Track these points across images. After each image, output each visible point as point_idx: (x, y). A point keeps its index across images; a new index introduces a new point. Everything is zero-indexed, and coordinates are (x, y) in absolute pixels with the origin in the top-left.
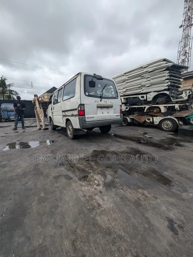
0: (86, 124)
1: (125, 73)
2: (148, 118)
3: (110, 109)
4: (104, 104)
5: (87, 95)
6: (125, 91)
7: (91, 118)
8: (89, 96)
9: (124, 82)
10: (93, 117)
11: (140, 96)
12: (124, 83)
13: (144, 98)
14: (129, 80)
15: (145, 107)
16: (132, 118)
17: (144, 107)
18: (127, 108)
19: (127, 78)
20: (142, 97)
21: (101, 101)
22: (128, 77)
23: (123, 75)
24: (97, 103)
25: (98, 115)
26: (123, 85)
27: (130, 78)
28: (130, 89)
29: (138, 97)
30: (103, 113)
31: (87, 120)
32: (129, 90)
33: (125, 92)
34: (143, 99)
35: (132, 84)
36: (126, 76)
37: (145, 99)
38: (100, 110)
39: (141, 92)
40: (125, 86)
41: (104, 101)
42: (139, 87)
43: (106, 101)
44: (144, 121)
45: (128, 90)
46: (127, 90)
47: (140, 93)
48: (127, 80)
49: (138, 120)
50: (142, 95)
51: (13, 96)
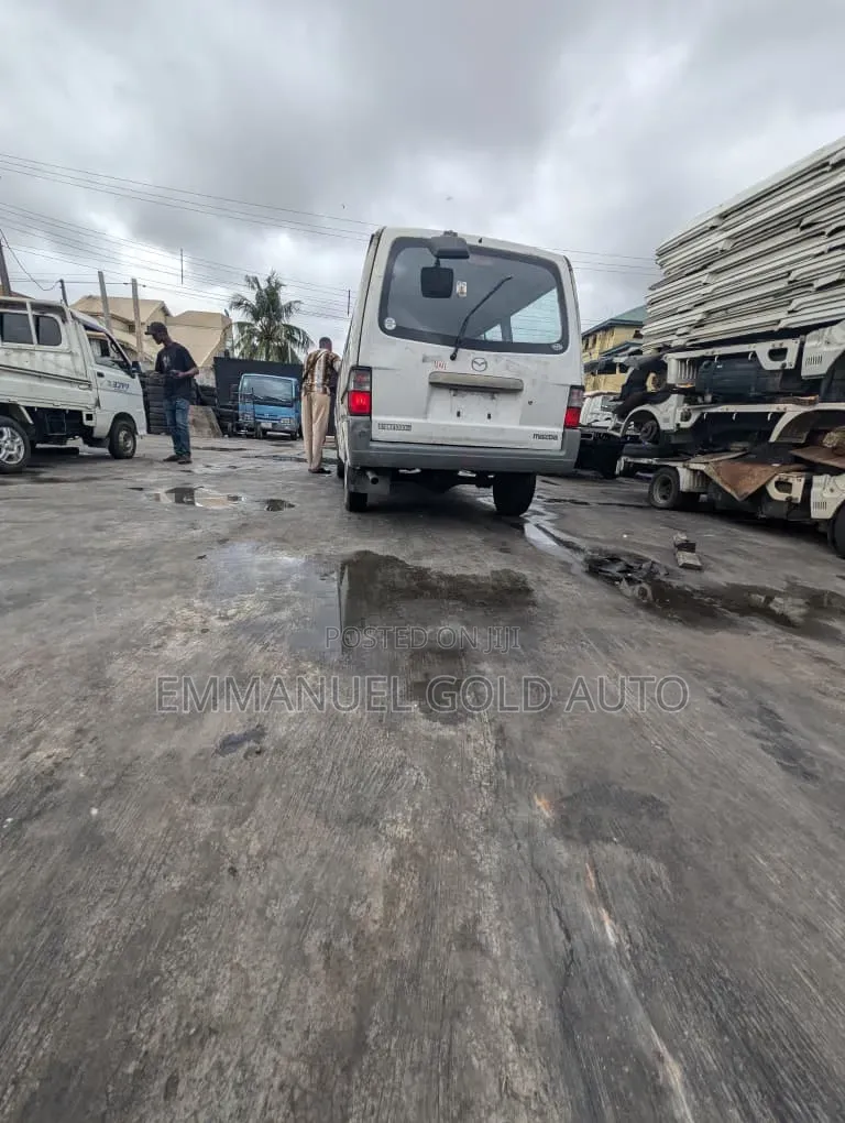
0: (371, 448)
1: (724, 216)
2: (783, 476)
3: (503, 401)
4: (471, 371)
5: (390, 328)
6: (698, 318)
7: (395, 427)
8: (401, 332)
9: (705, 267)
10: (409, 427)
11: (762, 349)
12: (703, 277)
13: (784, 358)
14: (734, 252)
15: (780, 415)
17: (774, 413)
18: (686, 417)
19: (720, 246)
20: (774, 354)
21: (453, 358)
22: (729, 238)
23: (713, 228)
24: (430, 368)
25: (429, 421)
26: (698, 285)
27: (741, 241)
28: (725, 309)
29: (754, 354)
30: (458, 414)
31: (377, 433)
32: (720, 313)
33: (700, 325)
34: (777, 365)
36: (725, 230)
37: (788, 367)
38: (444, 400)
39: (779, 321)
40: (702, 291)
41: (471, 358)
42: (777, 294)
43: (480, 361)
44: (751, 490)
45: (716, 315)
46: (709, 313)
47: (776, 328)
48: (724, 253)
49: (721, 484)
50: (777, 344)
51: (296, 350)
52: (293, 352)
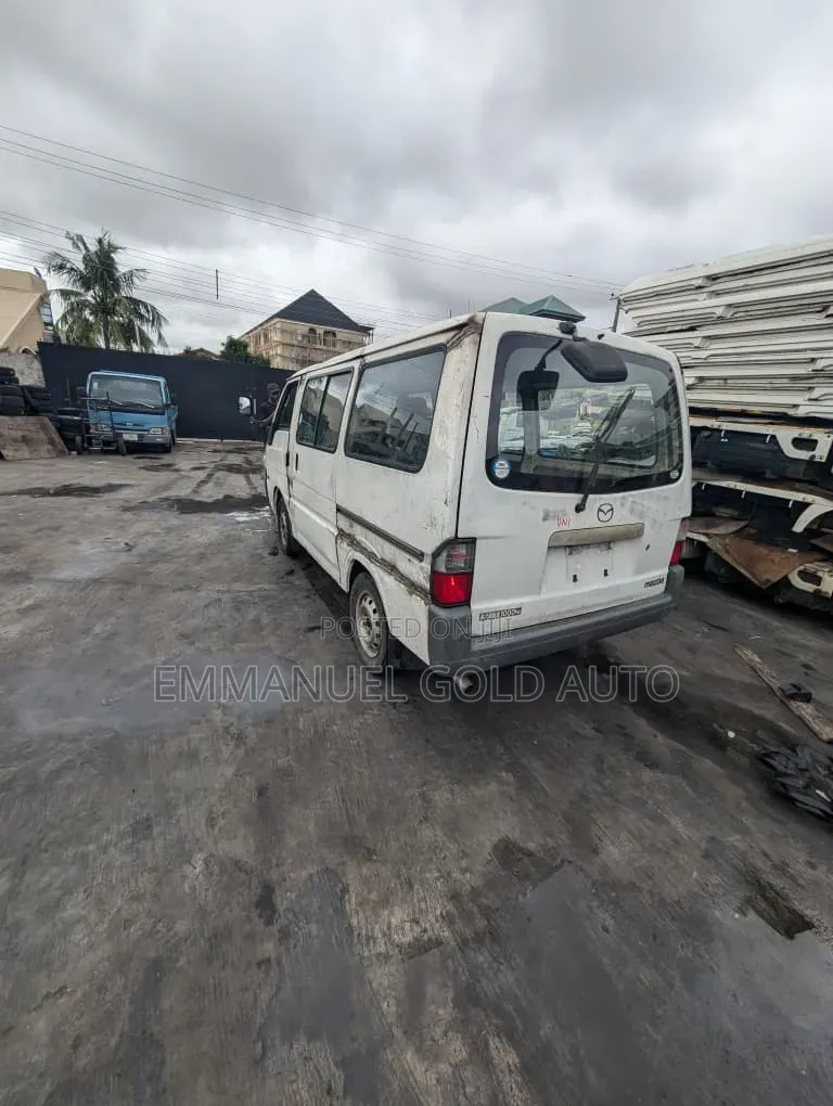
1: (714, 278)
2: (810, 567)
9: (692, 329)
11: (785, 435)
12: (695, 338)
13: (814, 450)
15: (805, 505)
16: (700, 542)
17: (795, 502)
19: (719, 312)
20: (799, 443)
22: (729, 306)
23: (700, 287)
26: (688, 346)
28: (725, 379)
29: (774, 437)
32: (716, 381)
34: (804, 455)
35: (745, 354)
36: (717, 294)
37: (817, 459)
39: (795, 406)
40: (692, 355)
42: (794, 378)
43: (606, 508)
44: (775, 578)
45: (709, 383)
46: (701, 379)
47: (791, 412)
48: (721, 320)
49: (734, 565)
50: (806, 432)
52: (141, 331)
